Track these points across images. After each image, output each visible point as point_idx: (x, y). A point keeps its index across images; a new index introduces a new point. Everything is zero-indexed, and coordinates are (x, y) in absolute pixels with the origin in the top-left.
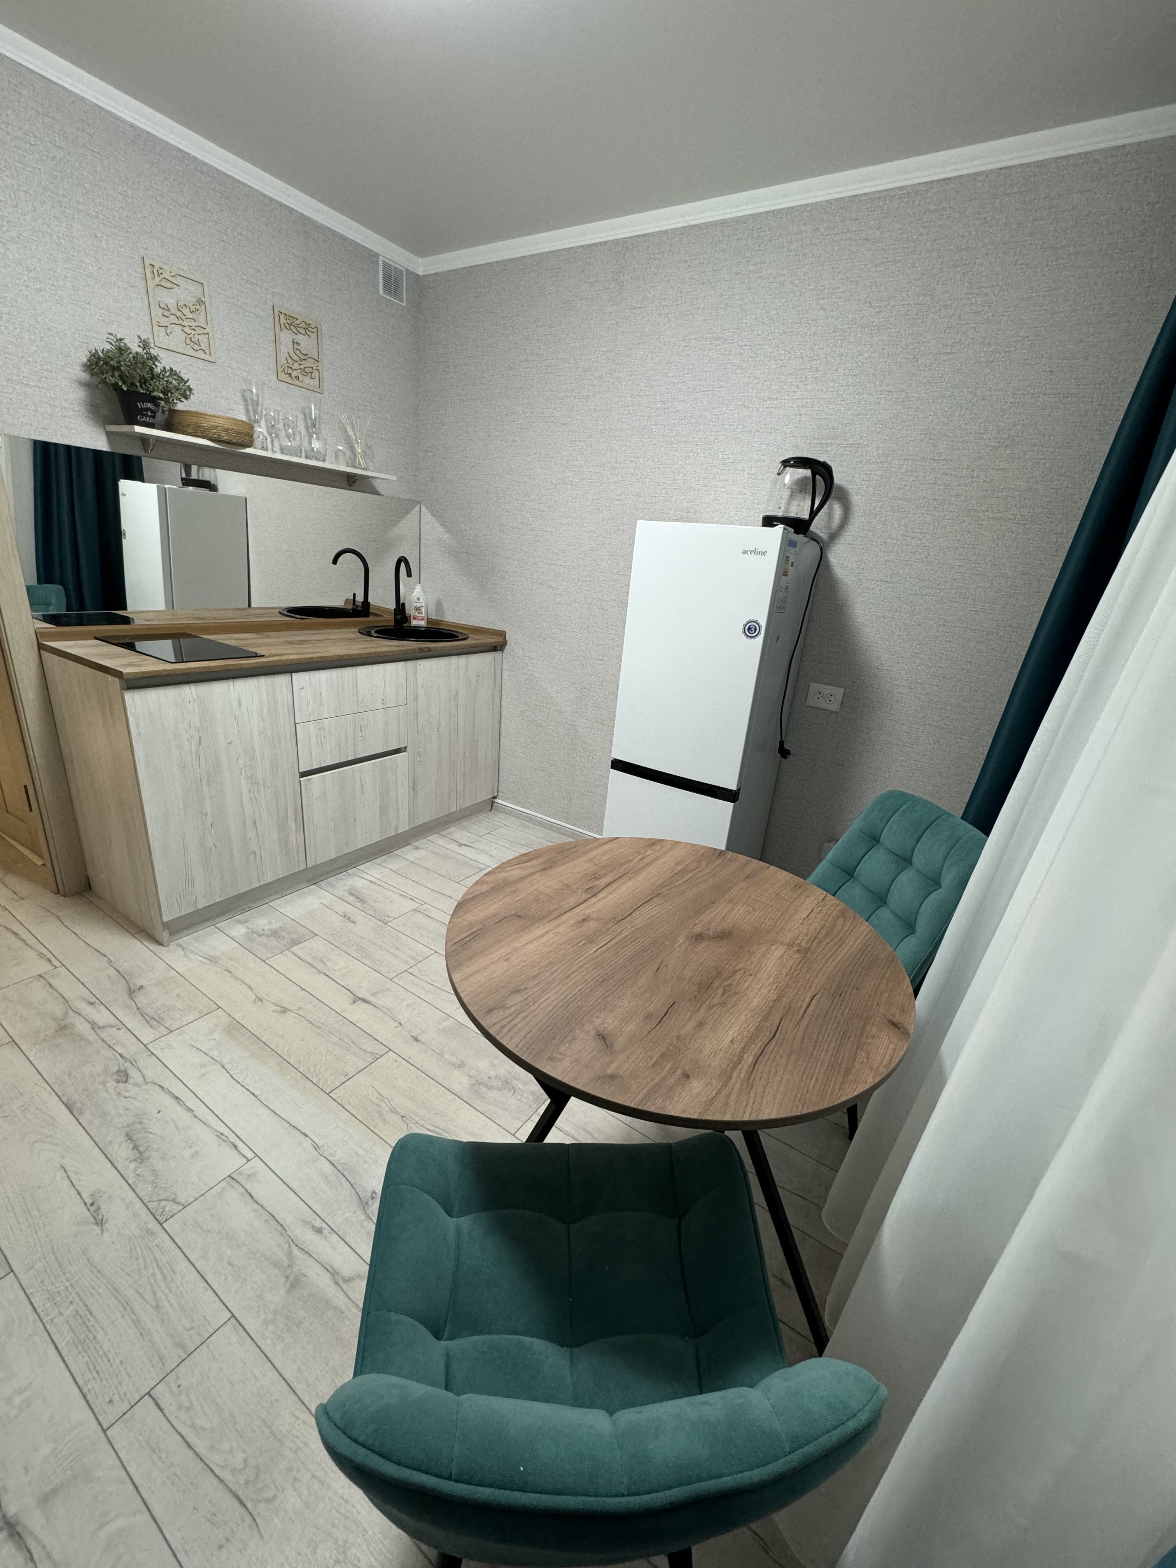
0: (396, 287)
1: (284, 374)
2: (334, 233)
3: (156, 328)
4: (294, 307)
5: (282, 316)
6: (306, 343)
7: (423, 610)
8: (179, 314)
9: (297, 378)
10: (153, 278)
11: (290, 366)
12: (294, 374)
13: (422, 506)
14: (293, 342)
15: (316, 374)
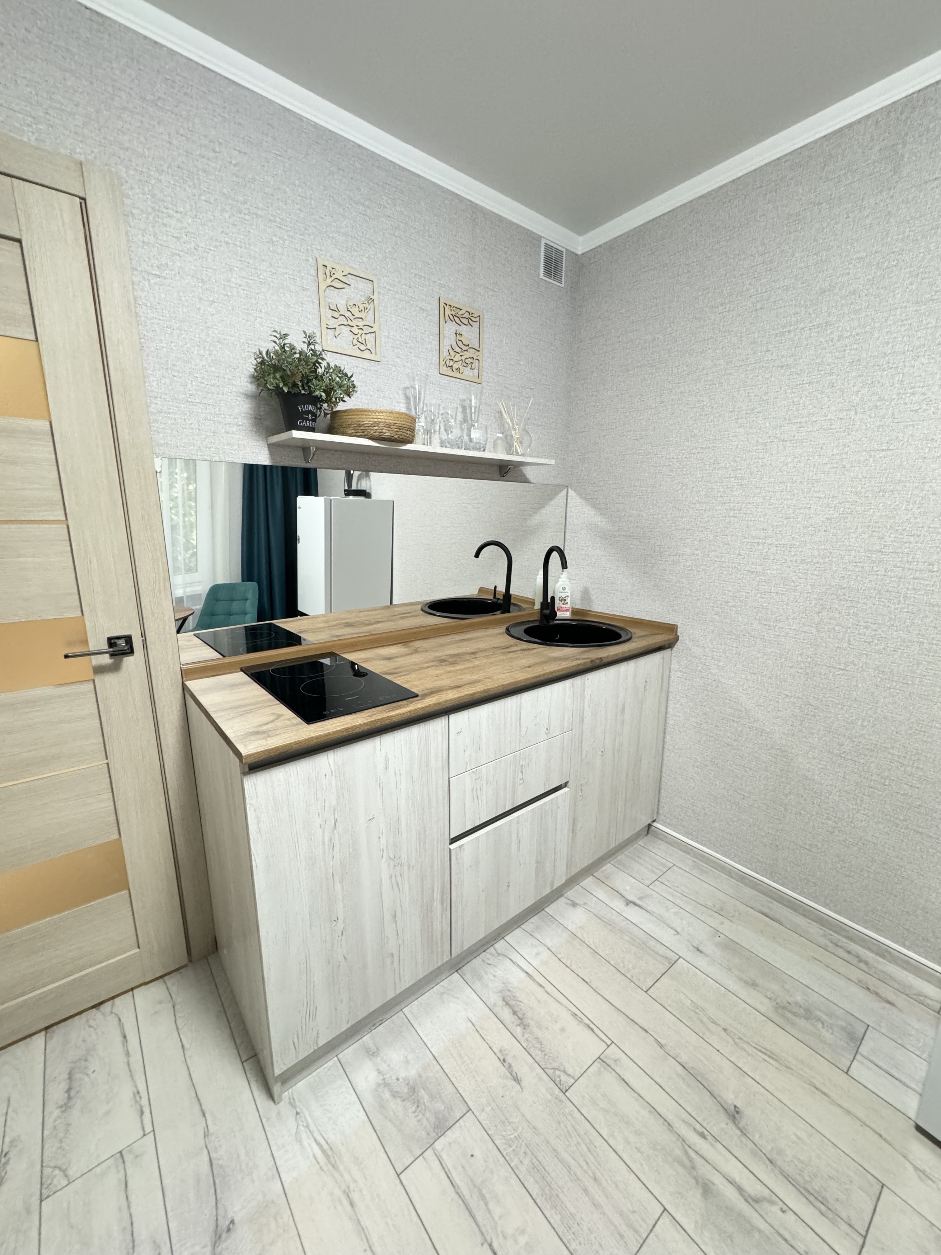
0: (556, 269)
1: (445, 368)
2: (501, 219)
3: (324, 331)
4: (459, 298)
5: (447, 308)
6: (469, 334)
7: (568, 600)
8: (348, 314)
9: (458, 369)
10: (325, 280)
11: (452, 358)
12: (455, 366)
13: (570, 490)
14: (456, 334)
15: (476, 364)
